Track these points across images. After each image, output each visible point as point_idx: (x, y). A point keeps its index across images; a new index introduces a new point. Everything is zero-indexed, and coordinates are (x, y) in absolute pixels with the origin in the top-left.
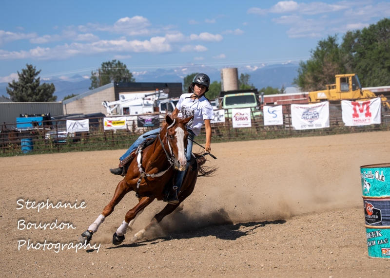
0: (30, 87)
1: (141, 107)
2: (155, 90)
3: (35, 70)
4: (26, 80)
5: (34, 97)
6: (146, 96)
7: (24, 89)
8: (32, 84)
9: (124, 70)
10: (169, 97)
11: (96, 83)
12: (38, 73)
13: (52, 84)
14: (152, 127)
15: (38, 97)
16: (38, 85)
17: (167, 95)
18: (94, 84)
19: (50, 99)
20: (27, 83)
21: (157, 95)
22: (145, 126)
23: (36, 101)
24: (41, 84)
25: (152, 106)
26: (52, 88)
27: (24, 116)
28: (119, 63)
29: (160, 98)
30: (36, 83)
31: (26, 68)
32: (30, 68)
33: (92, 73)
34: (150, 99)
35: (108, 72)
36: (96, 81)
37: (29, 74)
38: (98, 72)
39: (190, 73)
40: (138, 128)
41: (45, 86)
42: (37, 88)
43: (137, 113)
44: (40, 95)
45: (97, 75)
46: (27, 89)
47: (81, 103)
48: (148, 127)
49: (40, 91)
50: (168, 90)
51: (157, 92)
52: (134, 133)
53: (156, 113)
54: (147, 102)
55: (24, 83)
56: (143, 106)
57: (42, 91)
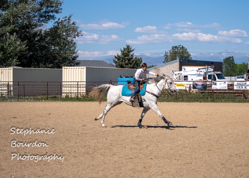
0: (128, 59)
1: (195, 76)
2: (205, 66)
3: (131, 48)
4: (125, 55)
5: (129, 65)
6: (199, 69)
7: (124, 60)
8: (129, 57)
9: (185, 52)
10: (214, 71)
11: (167, 59)
12: (133, 50)
13: (141, 58)
14: (202, 89)
15: (131, 66)
16: (132, 58)
17: (212, 70)
18: (166, 59)
19: (139, 67)
20: (126, 56)
21: (206, 69)
22: (197, 89)
23: (130, 68)
24: (134, 57)
25: (203, 76)
26: (140, 61)
27: (123, 77)
28: (183, 47)
29: (208, 71)
30: (131, 57)
31: (126, 47)
32: (128, 47)
33: (165, 52)
34: (201, 71)
35: (176, 53)
36: (168, 58)
37: (127, 51)
38: (169, 52)
39: (228, 56)
40: (192, 89)
41: (136, 59)
42: (131, 60)
43: (192, 80)
44: (133, 64)
45: (169, 54)
46: (125, 60)
47: (158, 71)
48: (199, 89)
49: (133, 62)
50: (213, 66)
51: (206, 67)
52: (190, 92)
53: (205, 80)
54: (200, 73)
55: (124, 56)
56: (197, 76)
57: (134, 62)
